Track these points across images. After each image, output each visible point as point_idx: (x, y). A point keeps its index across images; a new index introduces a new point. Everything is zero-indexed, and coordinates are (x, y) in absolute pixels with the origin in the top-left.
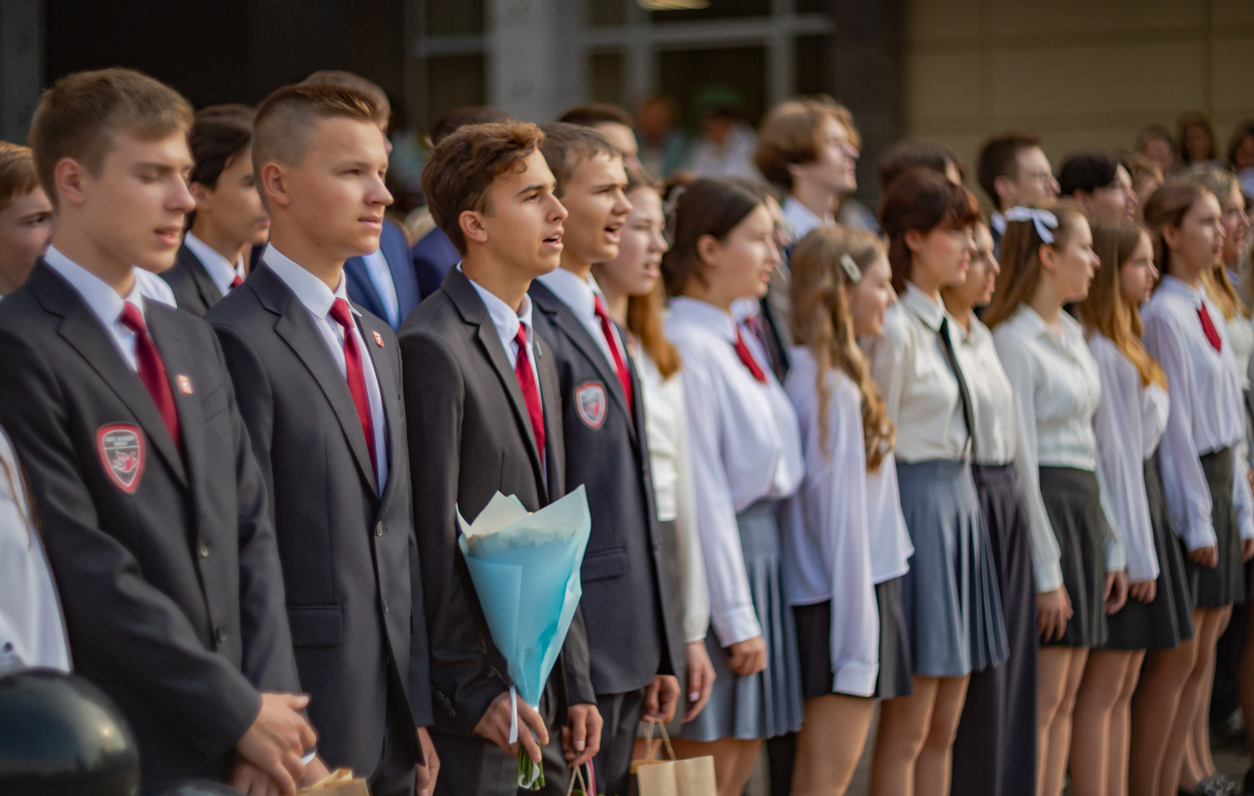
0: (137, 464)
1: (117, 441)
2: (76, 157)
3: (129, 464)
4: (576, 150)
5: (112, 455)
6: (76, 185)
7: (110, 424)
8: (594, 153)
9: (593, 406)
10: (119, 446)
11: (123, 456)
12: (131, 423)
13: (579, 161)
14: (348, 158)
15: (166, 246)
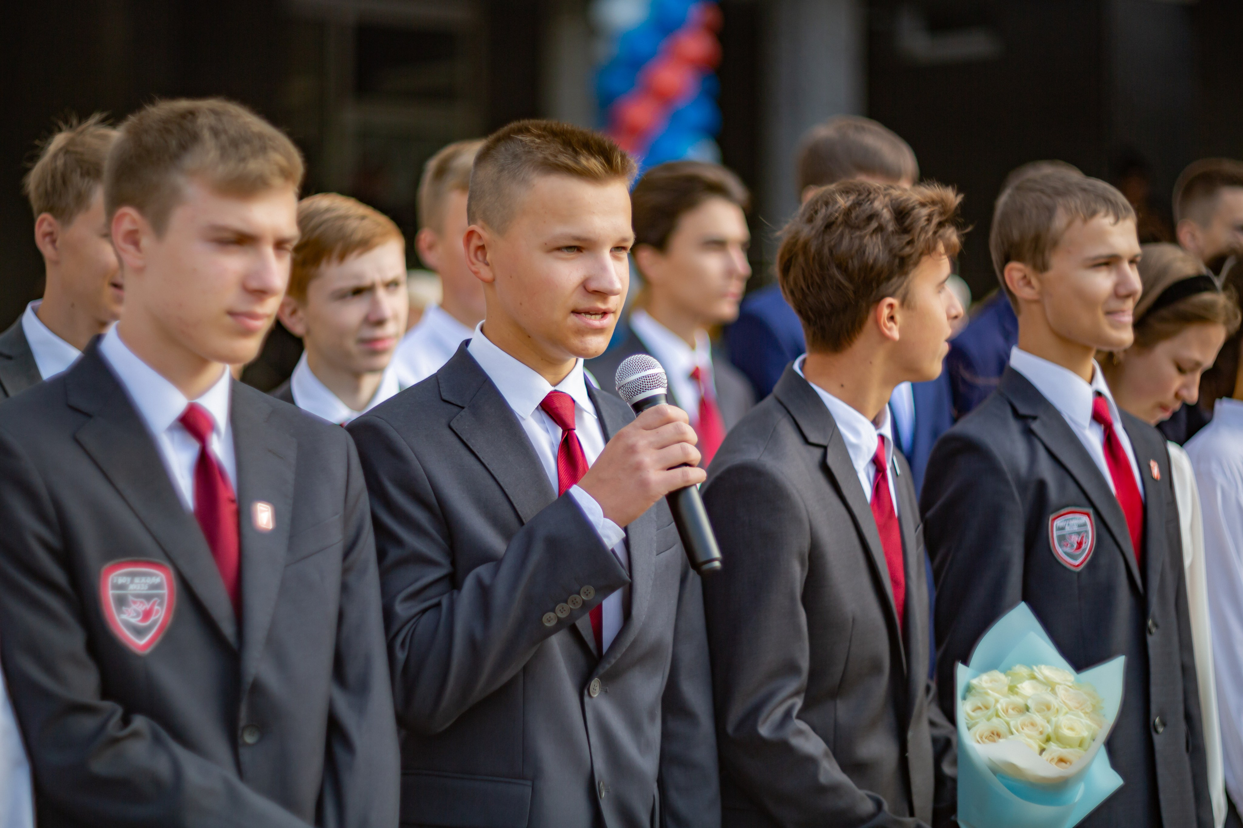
0: (160, 614)
1: (132, 582)
2: (140, 207)
3: (147, 614)
4: (1068, 210)
5: (122, 601)
6: (136, 244)
7: (123, 560)
8: (1093, 214)
9: (1075, 539)
10: (135, 590)
11: (138, 603)
12: (156, 560)
13: (1070, 224)
14: (562, 231)
15: (247, 332)
